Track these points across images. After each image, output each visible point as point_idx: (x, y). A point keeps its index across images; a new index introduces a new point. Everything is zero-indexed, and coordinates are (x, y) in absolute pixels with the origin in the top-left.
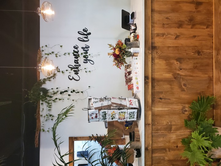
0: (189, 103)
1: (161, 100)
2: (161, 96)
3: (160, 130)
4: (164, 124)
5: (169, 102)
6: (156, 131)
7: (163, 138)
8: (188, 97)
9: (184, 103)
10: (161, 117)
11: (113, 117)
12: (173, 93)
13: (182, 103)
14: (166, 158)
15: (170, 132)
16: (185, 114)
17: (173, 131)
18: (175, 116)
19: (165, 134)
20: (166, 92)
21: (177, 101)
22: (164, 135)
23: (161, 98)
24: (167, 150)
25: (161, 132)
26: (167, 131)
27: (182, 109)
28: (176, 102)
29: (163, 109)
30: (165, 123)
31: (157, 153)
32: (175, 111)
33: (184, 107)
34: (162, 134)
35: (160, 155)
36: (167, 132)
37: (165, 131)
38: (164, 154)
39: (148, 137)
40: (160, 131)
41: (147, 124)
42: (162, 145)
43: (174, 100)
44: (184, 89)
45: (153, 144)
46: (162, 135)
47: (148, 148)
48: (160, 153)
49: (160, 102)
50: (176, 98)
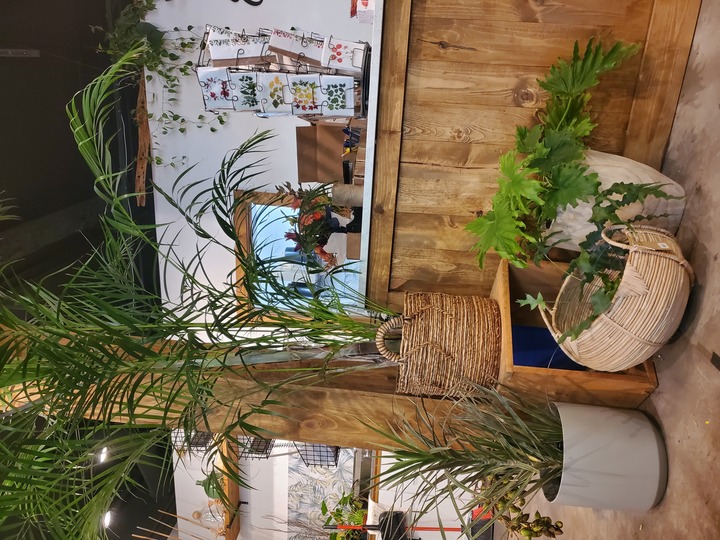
0: (542, 69)
1: (442, 51)
2: (445, 38)
3: (429, 154)
4: (445, 138)
5: (472, 60)
6: (414, 157)
7: (438, 181)
8: (545, 44)
9: (527, 69)
10: (436, 111)
11: (276, 98)
12: (488, 28)
13: (518, 67)
14: (440, 244)
15: (460, 165)
16: (522, 107)
17: (474, 162)
18: (486, 113)
19: (446, 169)
20: (464, 22)
21: (499, 59)
22: (442, 171)
23: (443, 45)
24: (447, 219)
25: (432, 162)
26: (451, 160)
27: (516, 90)
28: (496, 62)
29: (448, 84)
30: (448, 133)
31: (411, 225)
32: (489, 93)
33: (523, 83)
34: (435, 167)
35: (419, 232)
36: (450, 163)
37: (444, 159)
38: (433, 233)
39: (386, 174)
40: (430, 158)
41: (385, 132)
42: (431, 203)
43: (491, 52)
44: (533, 13)
45: (402, 196)
46: (434, 171)
47: (385, 208)
48: (422, 228)
49: (437, 57)
50: (497, 47)
